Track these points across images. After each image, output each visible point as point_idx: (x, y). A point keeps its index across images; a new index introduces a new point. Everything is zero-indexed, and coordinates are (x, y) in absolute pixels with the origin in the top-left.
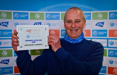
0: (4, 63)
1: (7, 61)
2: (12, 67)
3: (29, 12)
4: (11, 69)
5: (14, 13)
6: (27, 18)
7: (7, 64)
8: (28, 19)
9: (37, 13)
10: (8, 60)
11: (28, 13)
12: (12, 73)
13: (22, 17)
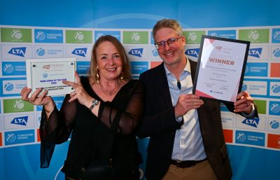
0: (19, 124)
1: (24, 120)
2: (33, 130)
3: (64, 29)
4: (32, 135)
5: (36, 31)
6: (60, 40)
7: (24, 124)
8: (62, 42)
9: (79, 31)
10: (26, 118)
11: (62, 31)
12: (34, 141)
13: (52, 38)
